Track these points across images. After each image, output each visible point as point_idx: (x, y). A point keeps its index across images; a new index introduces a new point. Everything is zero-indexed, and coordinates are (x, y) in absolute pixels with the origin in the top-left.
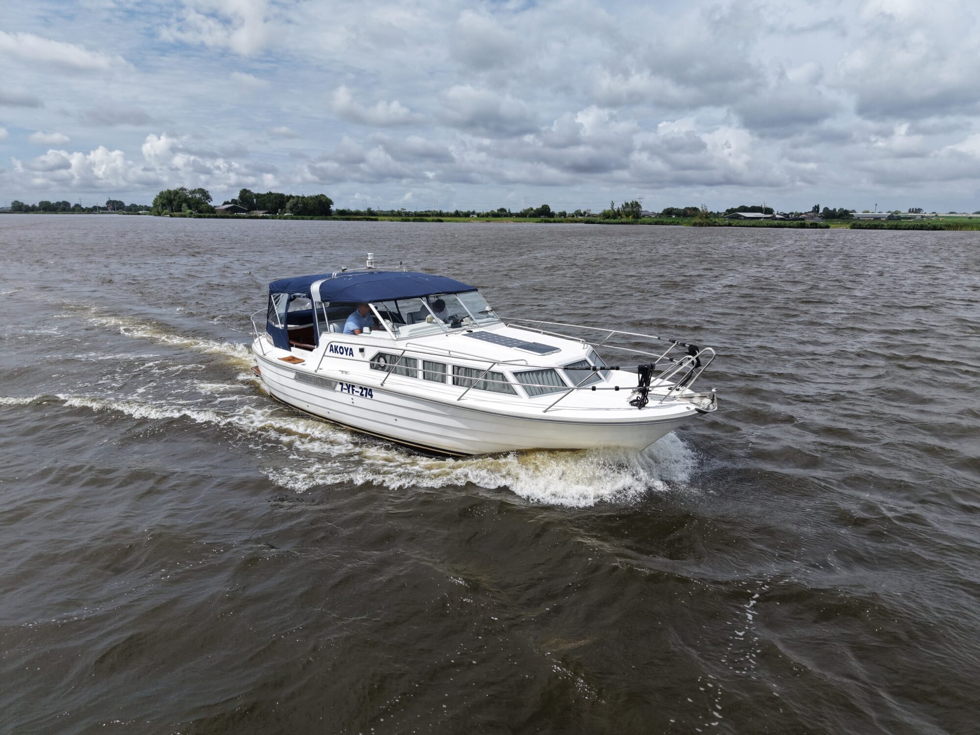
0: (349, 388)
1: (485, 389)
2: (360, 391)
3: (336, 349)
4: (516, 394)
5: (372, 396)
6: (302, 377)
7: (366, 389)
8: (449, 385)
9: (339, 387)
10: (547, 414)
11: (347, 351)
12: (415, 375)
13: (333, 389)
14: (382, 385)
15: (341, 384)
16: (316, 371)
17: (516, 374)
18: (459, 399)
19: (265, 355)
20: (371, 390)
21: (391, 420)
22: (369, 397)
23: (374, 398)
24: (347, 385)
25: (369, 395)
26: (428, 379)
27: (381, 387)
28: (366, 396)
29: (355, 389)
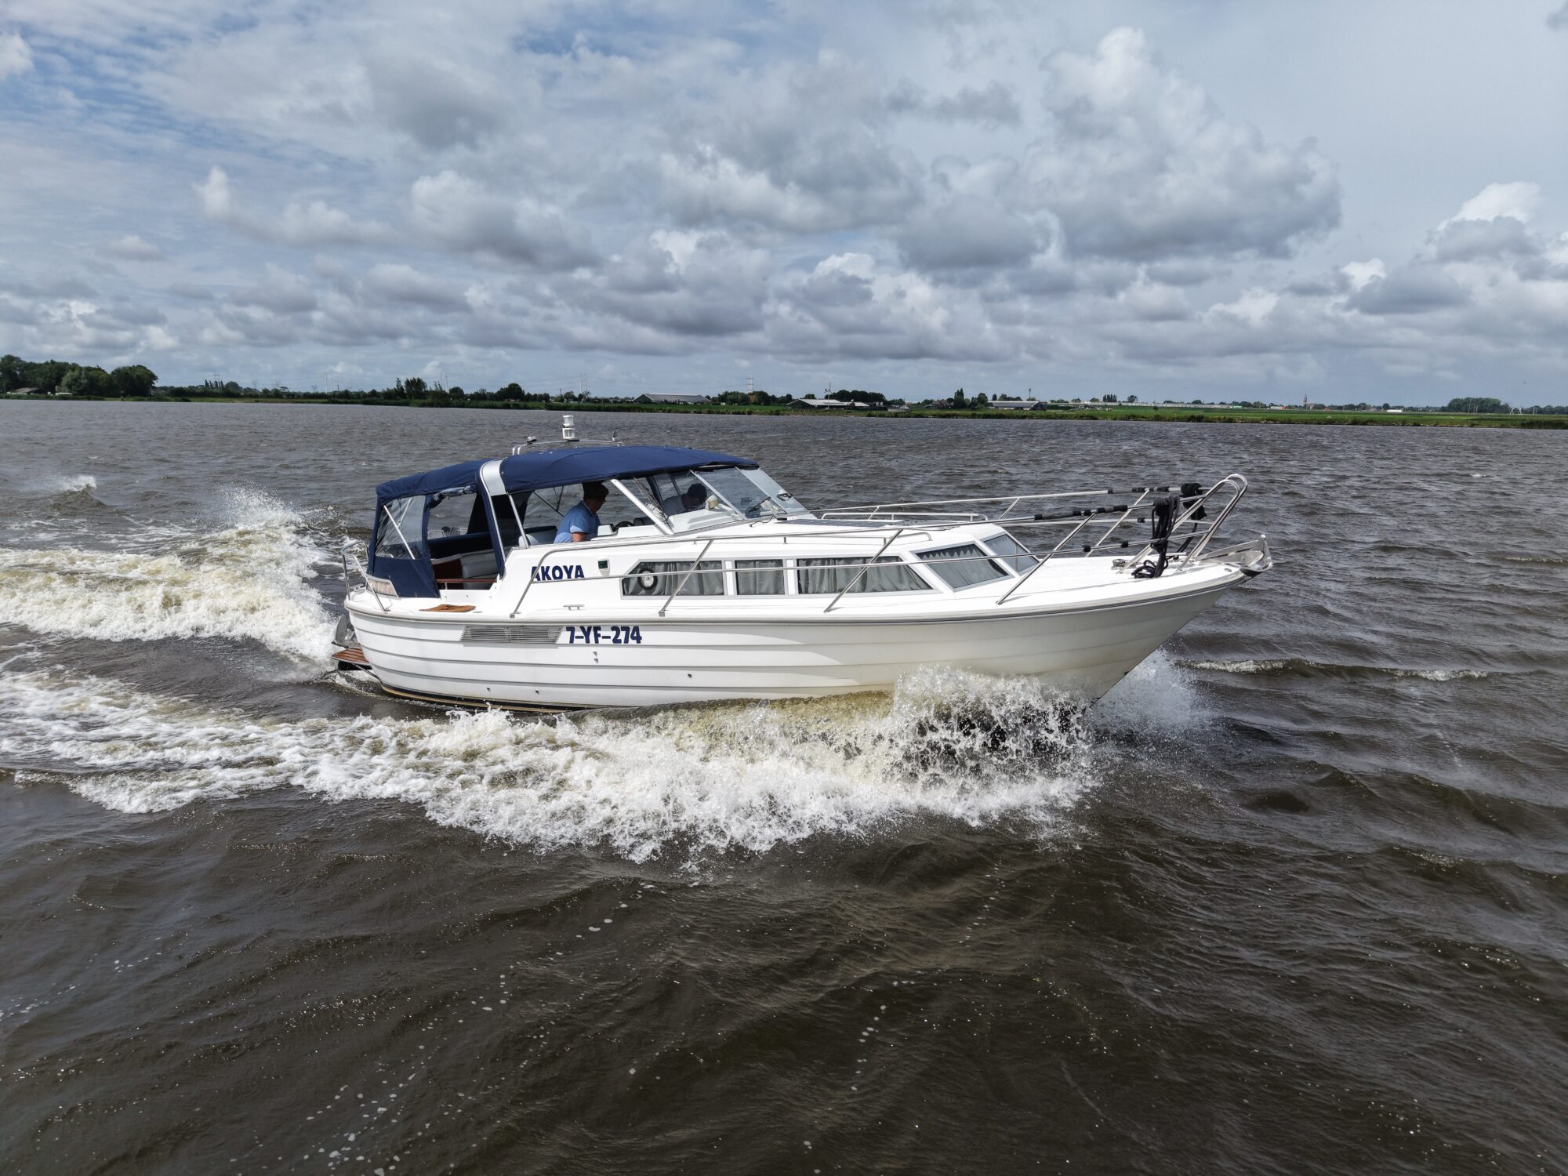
0: (587, 634)
1: (863, 589)
2: (613, 634)
3: (545, 573)
4: (929, 587)
5: (638, 639)
6: (481, 633)
7: (626, 629)
8: (792, 597)
9: (565, 636)
10: (1005, 606)
11: (569, 573)
12: (718, 590)
13: (553, 642)
14: (662, 613)
15: (571, 629)
16: (512, 616)
17: (921, 555)
18: (828, 610)
19: (386, 610)
20: (636, 629)
21: (680, 679)
22: (632, 642)
23: (643, 642)
24: (582, 628)
25: (633, 638)
26: (748, 593)
27: (662, 618)
28: (626, 641)
29: (602, 633)
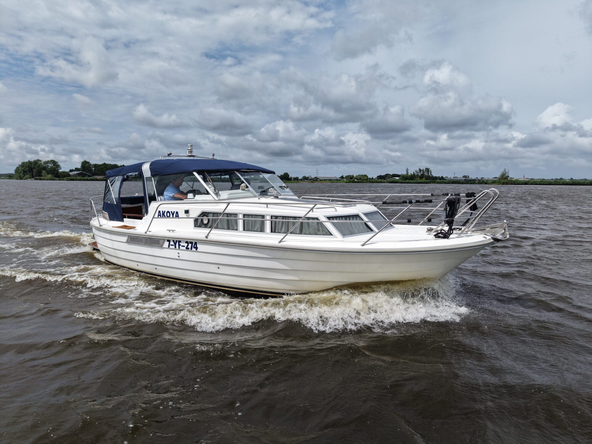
0: (175, 244)
1: (301, 233)
2: (186, 245)
3: (163, 214)
4: (331, 234)
5: (196, 248)
6: (134, 239)
7: (191, 243)
8: (268, 234)
9: (166, 244)
10: (365, 247)
11: (173, 215)
12: (235, 228)
13: (161, 247)
14: (207, 237)
15: (169, 241)
16: (146, 233)
17: (329, 218)
18: (280, 242)
19: (101, 226)
20: (196, 243)
21: (214, 269)
22: (194, 249)
23: (198, 250)
24: (173, 241)
25: (194, 248)
26: (248, 230)
27: (206, 239)
28: (191, 249)
29: (182, 244)
